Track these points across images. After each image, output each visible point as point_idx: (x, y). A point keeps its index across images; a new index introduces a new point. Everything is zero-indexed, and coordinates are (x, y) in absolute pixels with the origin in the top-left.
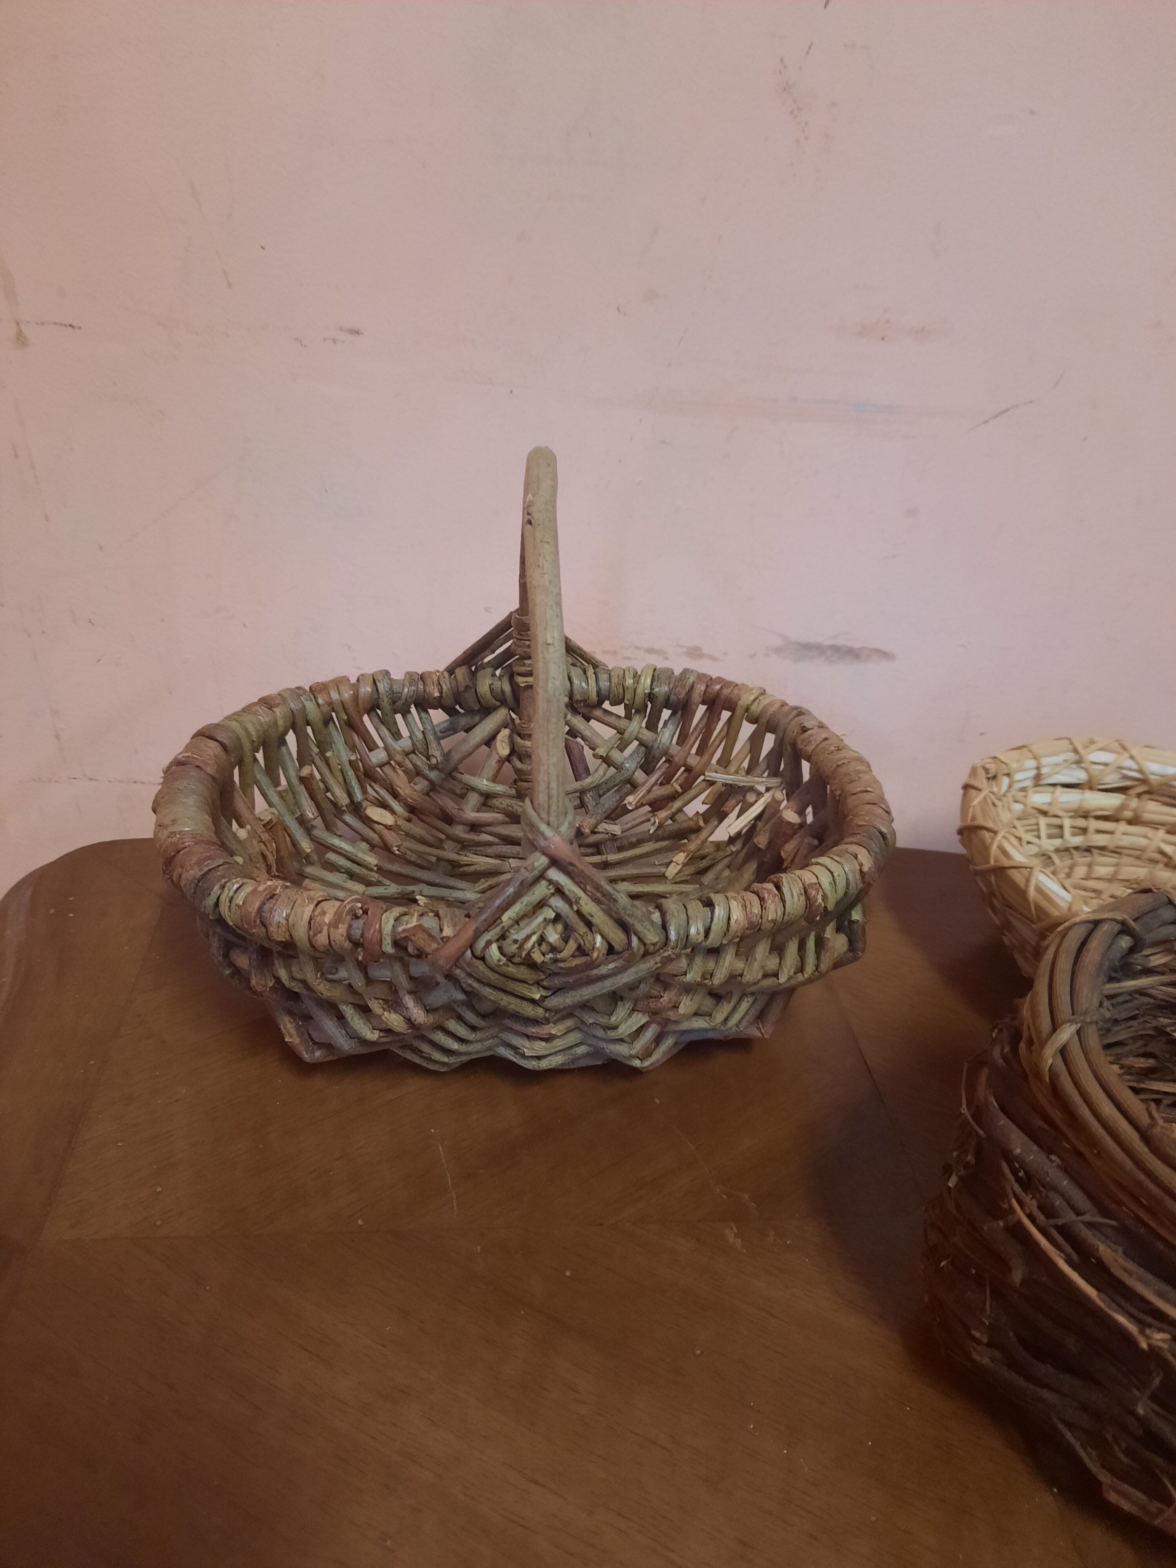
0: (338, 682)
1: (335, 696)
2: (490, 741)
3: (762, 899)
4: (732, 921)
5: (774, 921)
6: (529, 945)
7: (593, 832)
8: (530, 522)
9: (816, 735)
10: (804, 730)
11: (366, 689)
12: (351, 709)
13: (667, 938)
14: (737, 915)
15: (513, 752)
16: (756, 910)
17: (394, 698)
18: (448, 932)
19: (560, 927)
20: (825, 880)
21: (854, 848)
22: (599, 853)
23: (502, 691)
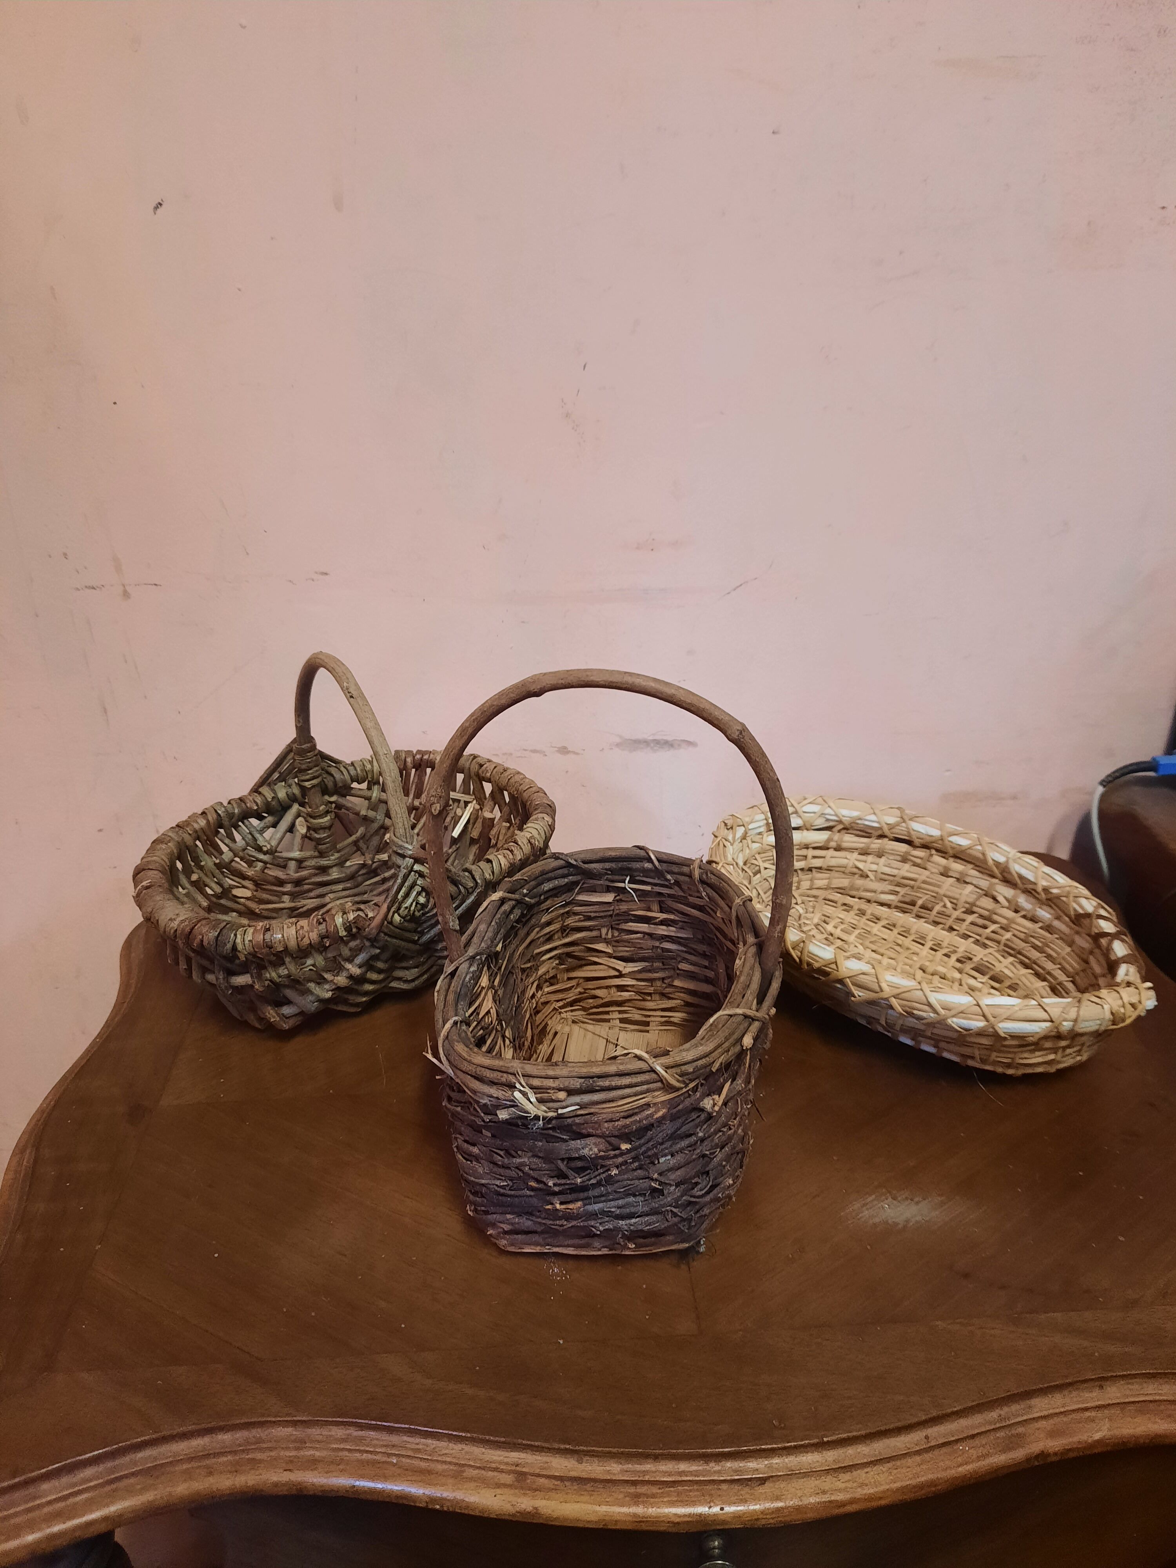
0: (193, 817)
1: (196, 826)
2: (291, 829)
3: (512, 851)
4: (503, 866)
5: (520, 860)
6: (413, 908)
7: (374, 862)
8: (352, 697)
9: (489, 767)
10: (481, 766)
11: (212, 817)
12: (209, 833)
13: (477, 883)
14: (503, 861)
15: (309, 828)
16: (511, 857)
17: (231, 816)
18: (370, 915)
19: (424, 894)
20: (535, 833)
21: (541, 815)
22: (377, 875)
23: (294, 794)
